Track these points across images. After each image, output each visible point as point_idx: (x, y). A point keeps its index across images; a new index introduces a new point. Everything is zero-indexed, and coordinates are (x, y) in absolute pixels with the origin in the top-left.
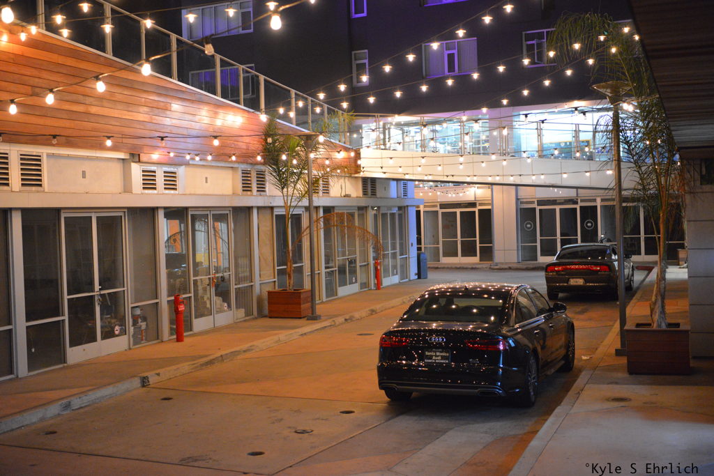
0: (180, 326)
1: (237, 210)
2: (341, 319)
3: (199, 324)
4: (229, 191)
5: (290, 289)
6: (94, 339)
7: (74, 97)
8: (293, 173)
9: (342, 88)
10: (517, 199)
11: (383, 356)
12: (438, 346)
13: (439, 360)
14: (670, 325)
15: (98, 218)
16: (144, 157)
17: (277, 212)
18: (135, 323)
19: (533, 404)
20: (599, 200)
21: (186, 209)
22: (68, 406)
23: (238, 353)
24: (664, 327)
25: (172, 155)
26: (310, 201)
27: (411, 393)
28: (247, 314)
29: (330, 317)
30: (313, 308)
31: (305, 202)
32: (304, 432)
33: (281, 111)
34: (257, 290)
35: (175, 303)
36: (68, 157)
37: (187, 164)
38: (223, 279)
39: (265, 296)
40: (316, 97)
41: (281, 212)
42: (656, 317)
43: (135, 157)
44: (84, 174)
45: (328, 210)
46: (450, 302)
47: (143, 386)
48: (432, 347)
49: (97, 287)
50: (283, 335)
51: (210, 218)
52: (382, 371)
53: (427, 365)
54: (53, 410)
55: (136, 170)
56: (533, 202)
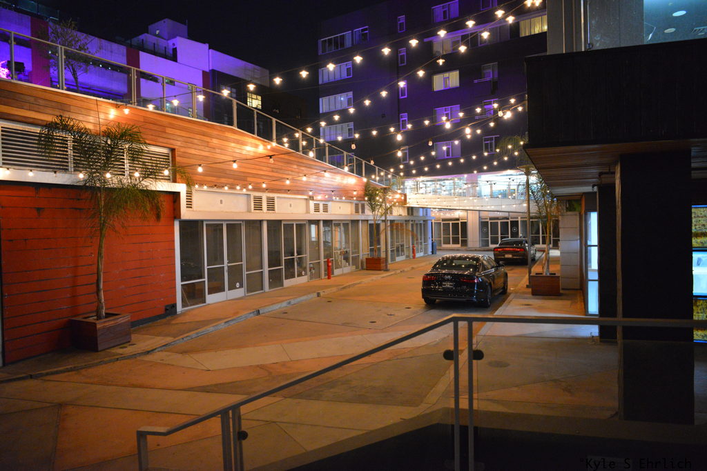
0: (329, 273)
1: (353, 221)
2: (399, 271)
3: (337, 272)
4: (349, 213)
5: (376, 257)
6: (294, 277)
7: (287, 172)
8: (377, 205)
9: (402, 167)
10: (479, 217)
11: (424, 285)
12: (448, 280)
13: (449, 286)
14: (551, 274)
15: (297, 224)
16: (315, 198)
17: (370, 222)
18: (310, 270)
19: (489, 306)
20: (519, 218)
21: (332, 221)
22: (289, 303)
23: (355, 284)
24: (548, 274)
25: (327, 197)
26: (386, 217)
27: (435, 300)
28: (356, 268)
29: (394, 270)
30: (386, 266)
31: (383, 218)
32: (391, 315)
33: (373, 177)
34: (361, 257)
35: (327, 262)
36: (285, 198)
37: (332, 201)
38: (347, 252)
39: (365, 261)
40: (389, 171)
41: (372, 222)
42: (545, 270)
43: (311, 198)
44: (291, 206)
45: (392, 221)
46: (452, 262)
47: (318, 296)
48: (445, 281)
49: (296, 254)
50: (374, 277)
51: (342, 225)
52: (424, 291)
53: (443, 288)
54: (284, 304)
55: (312, 203)
56: (487, 218)
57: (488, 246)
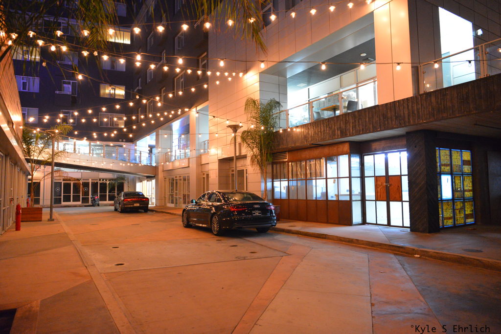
30: (51, 215)
56: (61, 180)
57: (61, 203)
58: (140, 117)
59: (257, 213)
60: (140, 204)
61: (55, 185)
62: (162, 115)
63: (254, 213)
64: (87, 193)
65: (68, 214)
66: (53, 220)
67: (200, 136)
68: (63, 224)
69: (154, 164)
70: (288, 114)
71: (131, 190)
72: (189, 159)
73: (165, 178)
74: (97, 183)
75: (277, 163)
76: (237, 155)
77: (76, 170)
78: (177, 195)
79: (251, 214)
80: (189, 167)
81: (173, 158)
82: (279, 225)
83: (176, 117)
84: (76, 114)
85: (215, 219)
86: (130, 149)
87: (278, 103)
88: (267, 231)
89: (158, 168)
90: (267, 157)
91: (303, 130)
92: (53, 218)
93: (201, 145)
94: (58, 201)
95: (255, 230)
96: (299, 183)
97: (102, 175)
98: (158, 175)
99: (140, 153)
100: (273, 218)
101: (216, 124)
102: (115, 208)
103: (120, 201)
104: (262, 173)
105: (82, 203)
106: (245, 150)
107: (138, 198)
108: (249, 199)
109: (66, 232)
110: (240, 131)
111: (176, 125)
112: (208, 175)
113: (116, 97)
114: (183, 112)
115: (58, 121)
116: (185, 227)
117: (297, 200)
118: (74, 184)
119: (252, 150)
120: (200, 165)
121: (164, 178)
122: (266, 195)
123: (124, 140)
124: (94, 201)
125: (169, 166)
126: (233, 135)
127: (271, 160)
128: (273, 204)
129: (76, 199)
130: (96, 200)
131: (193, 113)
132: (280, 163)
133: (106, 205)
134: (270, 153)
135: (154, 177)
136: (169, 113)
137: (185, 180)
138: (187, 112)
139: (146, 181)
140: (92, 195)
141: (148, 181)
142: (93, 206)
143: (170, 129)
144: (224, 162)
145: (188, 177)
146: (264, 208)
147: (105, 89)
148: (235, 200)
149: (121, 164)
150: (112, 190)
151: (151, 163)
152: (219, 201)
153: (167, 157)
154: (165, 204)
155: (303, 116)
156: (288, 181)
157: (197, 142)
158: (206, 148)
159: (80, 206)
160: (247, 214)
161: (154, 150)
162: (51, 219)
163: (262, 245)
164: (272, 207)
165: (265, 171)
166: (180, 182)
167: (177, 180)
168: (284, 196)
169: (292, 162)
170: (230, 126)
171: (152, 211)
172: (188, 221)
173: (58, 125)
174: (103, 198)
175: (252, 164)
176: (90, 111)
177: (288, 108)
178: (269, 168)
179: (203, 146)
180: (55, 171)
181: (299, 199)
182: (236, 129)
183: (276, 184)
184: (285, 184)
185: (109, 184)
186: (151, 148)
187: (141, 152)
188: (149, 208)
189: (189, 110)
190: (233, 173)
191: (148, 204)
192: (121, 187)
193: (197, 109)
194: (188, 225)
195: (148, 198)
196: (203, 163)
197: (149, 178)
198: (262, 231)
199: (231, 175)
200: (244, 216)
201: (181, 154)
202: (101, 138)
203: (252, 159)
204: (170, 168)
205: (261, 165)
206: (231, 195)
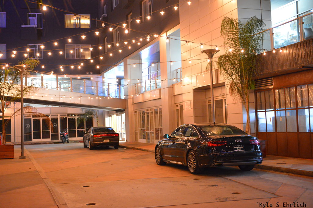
20: (59, 115)
56: (30, 116)
57: (31, 141)
58: (107, 47)
59: (239, 149)
60: (110, 140)
61: (25, 121)
62: (130, 43)
63: (236, 149)
64: (55, 130)
65: (39, 151)
66: (24, 158)
67: (172, 64)
68: (34, 162)
69: (123, 97)
70: (273, 34)
71: (100, 125)
72: (160, 90)
73: (136, 112)
74: (66, 118)
75: (260, 91)
76: (214, 83)
77: (45, 106)
78: (148, 130)
79: (232, 149)
80: (160, 98)
81: (143, 90)
82: (266, 163)
83: (145, 44)
84: (42, 47)
85: (191, 156)
86: (97, 82)
87: (261, 21)
88: (252, 169)
89: (128, 101)
90: (249, 85)
91: (291, 51)
92: (24, 156)
93: (173, 74)
94: (28, 138)
95: (238, 168)
96: (289, 113)
97: (71, 110)
98: (128, 108)
99: (109, 86)
100: (258, 154)
101: (190, 50)
102: (85, 144)
103: (90, 137)
104: (244, 102)
105: (52, 140)
106: (223, 78)
107: (108, 134)
108: (229, 133)
109: (37, 170)
110: (216, 56)
111: (145, 53)
112: (181, 107)
113: (82, 27)
114: (152, 39)
115: (26, 55)
116: (159, 165)
117: (287, 133)
118: (43, 120)
119: (231, 77)
120: (173, 96)
121: (134, 112)
122: (249, 127)
123: (91, 72)
124: (63, 138)
125: (139, 98)
126: (209, 61)
127: (253, 87)
128: (258, 138)
129: (46, 136)
130: (66, 136)
131: (163, 39)
132: (265, 90)
133: (75, 142)
134: (252, 80)
135: (124, 110)
136: (137, 40)
137: (156, 113)
138: (156, 38)
139: (115, 115)
140: (61, 131)
141: (117, 115)
142: (62, 142)
143: (139, 57)
144: (200, 91)
145: (160, 109)
146: (247, 143)
147: (70, 19)
148: (214, 134)
149: (89, 98)
150: (81, 125)
151: (120, 96)
152: (195, 135)
153: (136, 88)
154: (136, 140)
155: (290, 34)
156: (275, 111)
157: (168, 71)
158: (179, 77)
159: (50, 143)
160: (227, 149)
161: (123, 82)
162: (22, 157)
163: (246, 185)
164: (257, 142)
165: (246, 101)
166: (151, 115)
167: (148, 113)
168: (271, 128)
169: (279, 89)
170: (204, 51)
171: (123, 147)
172: (162, 158)
173: (25, 59)
174: (72, 134)
175: (232, 93)
176: (56, 44)
177: (272, 27)
178: (252, 97)
179: (175, 75)
180: (24, 108)
181: (288, 131)
182: (211, 54)
183: (261, 115)
184: (271, 114)
185: (78, 119)
186: (120, 79)
187: (109, 84)
188: (119, 145)
189: (159, 36)
190: (210, 104)
191: (118, 140)
192: (90, 123)
193: (168, 35)
194: (162, 163)
195: (118, 134)
196: (176, 94)
197: (119, 112)
198: (246, 169)
199: (208, 107)
200: (224, 152)
201: (152, 85)
202: (68, 72)
203: (231, 87)
204: (141, 101)
205: (242, 93)
206: (209, 128)
